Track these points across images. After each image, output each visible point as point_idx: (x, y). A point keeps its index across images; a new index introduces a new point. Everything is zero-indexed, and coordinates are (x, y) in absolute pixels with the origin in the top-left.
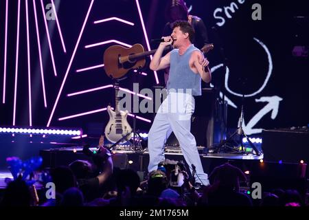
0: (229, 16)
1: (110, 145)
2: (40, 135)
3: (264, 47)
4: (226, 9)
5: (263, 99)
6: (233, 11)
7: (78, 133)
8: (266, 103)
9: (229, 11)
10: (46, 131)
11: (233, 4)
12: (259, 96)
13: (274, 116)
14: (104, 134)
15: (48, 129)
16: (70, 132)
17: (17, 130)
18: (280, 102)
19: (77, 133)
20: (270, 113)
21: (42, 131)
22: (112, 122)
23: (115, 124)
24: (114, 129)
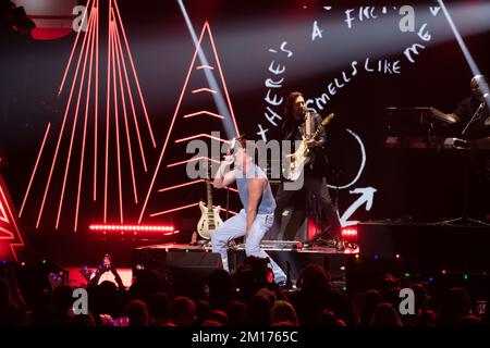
0: (321, 108)
1: (203, 242)
2: (132, 232)
3: (357, 137)
4: (317, 100)
5: (357, 191)
6: (325, 102)
7: (171, 228)
8: (360, 195)
9: (320, 102)
10: (138, 228)
11: (324, 95)
12: (352, 188)
13: (368, 208)
14: (196, 230)
15: (141, 225)
16: (163, 228)
17: (109, 227)
18: (375, 194)
19: (169, 229)
20: (365, 204)
21: (134, 228)
22: (205, 218)
23: (207, 219)
24: (206, 225)
